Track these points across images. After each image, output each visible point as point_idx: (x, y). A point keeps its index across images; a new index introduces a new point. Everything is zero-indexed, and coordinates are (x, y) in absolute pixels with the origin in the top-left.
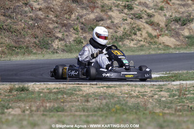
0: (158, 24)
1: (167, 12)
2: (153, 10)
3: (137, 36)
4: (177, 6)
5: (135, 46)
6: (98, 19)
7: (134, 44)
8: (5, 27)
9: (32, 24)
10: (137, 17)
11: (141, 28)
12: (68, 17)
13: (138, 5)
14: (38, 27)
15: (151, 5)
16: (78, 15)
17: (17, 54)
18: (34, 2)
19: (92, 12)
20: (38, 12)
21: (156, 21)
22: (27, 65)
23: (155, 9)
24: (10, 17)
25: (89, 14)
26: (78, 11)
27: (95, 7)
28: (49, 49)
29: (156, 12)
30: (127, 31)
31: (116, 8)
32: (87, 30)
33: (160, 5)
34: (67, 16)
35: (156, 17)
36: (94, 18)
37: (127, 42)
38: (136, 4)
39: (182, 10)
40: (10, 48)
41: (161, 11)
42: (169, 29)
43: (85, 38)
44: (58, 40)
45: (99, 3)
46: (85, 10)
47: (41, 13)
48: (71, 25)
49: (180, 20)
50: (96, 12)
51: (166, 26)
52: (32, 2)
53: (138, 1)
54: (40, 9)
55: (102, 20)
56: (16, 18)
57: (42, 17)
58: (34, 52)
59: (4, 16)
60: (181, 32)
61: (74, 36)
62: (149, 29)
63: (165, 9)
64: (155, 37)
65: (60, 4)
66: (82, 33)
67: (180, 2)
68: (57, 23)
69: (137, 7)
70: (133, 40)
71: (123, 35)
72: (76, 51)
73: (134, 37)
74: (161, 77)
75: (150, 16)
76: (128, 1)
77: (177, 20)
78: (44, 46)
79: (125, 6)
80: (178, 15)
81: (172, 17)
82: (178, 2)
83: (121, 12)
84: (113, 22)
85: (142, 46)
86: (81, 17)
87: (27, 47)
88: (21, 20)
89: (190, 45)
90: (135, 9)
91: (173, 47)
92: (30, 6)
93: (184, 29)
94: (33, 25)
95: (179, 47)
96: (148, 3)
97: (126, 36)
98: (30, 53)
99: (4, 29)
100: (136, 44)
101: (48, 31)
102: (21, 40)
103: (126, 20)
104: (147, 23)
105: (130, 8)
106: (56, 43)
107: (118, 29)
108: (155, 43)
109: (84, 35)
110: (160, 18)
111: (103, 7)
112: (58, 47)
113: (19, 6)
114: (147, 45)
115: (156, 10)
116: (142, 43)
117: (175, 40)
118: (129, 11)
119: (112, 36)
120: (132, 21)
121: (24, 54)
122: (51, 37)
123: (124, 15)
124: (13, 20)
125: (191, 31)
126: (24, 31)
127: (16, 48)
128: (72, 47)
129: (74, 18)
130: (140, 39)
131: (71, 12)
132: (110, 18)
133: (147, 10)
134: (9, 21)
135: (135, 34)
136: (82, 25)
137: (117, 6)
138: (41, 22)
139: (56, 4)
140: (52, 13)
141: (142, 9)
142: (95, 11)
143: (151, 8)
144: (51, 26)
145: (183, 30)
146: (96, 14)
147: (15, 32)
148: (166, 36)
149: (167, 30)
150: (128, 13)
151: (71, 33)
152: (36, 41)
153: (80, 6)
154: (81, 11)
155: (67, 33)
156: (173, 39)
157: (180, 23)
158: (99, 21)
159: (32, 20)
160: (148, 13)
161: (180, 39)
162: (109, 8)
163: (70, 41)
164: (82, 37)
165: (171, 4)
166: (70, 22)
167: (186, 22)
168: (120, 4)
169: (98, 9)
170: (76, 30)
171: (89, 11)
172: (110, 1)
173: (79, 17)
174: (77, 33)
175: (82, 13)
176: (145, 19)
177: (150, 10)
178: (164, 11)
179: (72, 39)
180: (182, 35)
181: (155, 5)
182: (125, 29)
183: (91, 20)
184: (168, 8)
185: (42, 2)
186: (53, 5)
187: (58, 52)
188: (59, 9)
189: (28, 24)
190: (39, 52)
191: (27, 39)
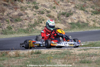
0: (53, 17)
1: (57, 9)
2: (50, 9)
3: (42, 24)
4: (63, 6)
6: (19, 15)
7: (41, 29)
10: (41, 13)
11: (44, 20)
12: (2, 14)
15: (48, 6)
16: (8, 13)
19: (16, 11)
21: (52, 15)
23: (50, 8)
25: (14, 12)
26: (7, 10)
27: (17, 8)
29: (52, 10)
30: (37, 21)
31: (29, 8)
32: (14, 21)
33: (53, 5)
35: (52, 12)
36: (17, 14)
37: (37, 27)
38: (39, 5)
39: (66, 8)
41: (54, 9)
42: (60, 19)
43: (13, 26)
45: (19, 6)
46: (11, 10)
48: (4, 19)
49: (65, 14)
50: (18, 11)
51: (58, 17)
53: (41, 4)
55: (22, 15)
60: (67, 21)
61: (7, 25)
63: (56, 8)
66: (11, 23)
67: (64, 4)
69: (41, 7)
70: (40, 26)
71: (35, 24)
72: (9, 34)
73: (41, 24)
75: (48, 12)
76: (35, 4)
77: (63, 14)
79: (34, 7)
80: (64, 11)
81: (61, 12)
82: (63, 4)
83: (32, 10)
84: (28, 16)
86: (10, 14)
89: (72, 28)
90: (40, 8)
91: (63, 29)
93: (68, 19)
95: (66, 29)
96: (46, 5)
97: (36, 24)
103: (35, 15)
104: (47, 16)
105: (37, 8)
107: (31, 20)
109: (13, 24)
110: (54, 13)
111: (21, 8)
119: (28, 24)
120: (39, 15)
123: (34, 12)
125: (72, 20)
128: (7, 32)
129: (6, 14)
130: (44, 25)
131: (4, 11)
132: (26, 14)
133: (46, 9)
135: (41, 23)
136: (11, 18)
137: (30, 7)
141: (43, 8)
142: (17, 10)
145: (67, 20)
146: (18, 12)
148: (58, 23)
149: (59, 20)
150: (36, 11)
151: (5, 23)
153: (8, 8)
155: (3, 24)
156: (62, 25)
157: (66, 16)
158: (20, 16)
160: (47, 11)
161: (66, 25)
162: (25, 8)
163: (5, 28)
164: (11, 25)
165: (59, 5)
166: (4, 17)
167: (69, 15)
168: (31, 6)
169: (19, 9)
170: (8, 21)
171: (14, 11)
172: (25, 4)
173: (9, 14)
174: (8, 23)
175: (10, 12)
176: (45, 14)
177: (48, 9)
178: (56, 9)
179: (6, 27)
180: (68, 22)
181: (50, 6)
182: (35, 20)
183: (15, 15)
184: (58, 7)
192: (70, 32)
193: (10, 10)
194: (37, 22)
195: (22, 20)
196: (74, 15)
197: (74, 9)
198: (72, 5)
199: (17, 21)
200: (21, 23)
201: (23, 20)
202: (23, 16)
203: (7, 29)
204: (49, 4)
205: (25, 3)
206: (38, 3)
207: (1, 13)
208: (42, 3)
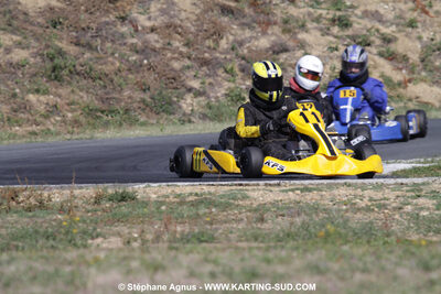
0: (405, 58)
1: (423, 31)
2: (394, 28)
6: (276, 48)
8: (79, 68)
9: (135, 62)
12: (212, 45)
13: (361, 18)
14: (150, 68)
15: (390, 16)
16: (235, 41)
17: (106, 125)
18: (140, 13)
19: (264, 33)
20: (149, 36)
21: (400, 51)
22: (128, 147)
23: (397, 25)
24: (90, 47)
25: (257, 38)
26: (233, 32)
27: (269, 23)
28: (174, 113)
29: (400, 31)
31: (315, 24)
33: (410, 15)
34: (209, 43)
35: (400, 42)
36: (268, 46)
38: (356, 15)
40: (91, 112)
41: (410, 29)
42: (428, 68)
44: (192, 94)
45: (278, 14)
46: (247, 30)
47: (156, 37)
48: (219, 63)
50: (273, 34)
51: (423, 61)
52: (135, 15)
53: (362, 8)
54: (153, 30)
55: (286, 50)
56: (102, 50)
57: (158, 46)
58: (142, 120)
59: (76, 45)
61: (227, 85)
62: (387, 68)
63: (419, 25)
64: (399, 84)
65: (195, 18)
66: (244, 80)
68: (189, 58)
69: (360, 21)
74: (414, 168)
75: (387, 40)
76: (339, 10)
78: (163, 107)
79: (333, 20)
81: (434, 42)
83: (326, 31)
86: (241, 44)
87: (127, 111)
88: (113, 54)
90: (355, 25)
92: (131, 22)
94: (138, 63)
96: (382, 11)
98: (133, 122)
99: (78, 74)
101: (169, 76)
102: (114, 95)
103: (337, 50)
104: (381, 55)
105: (344, 23)
106: (189, 101)
108: (400, 97)
109: (247, 84)
110: (410, 44)
111: (286, 22)
112: (192, 110)
113: (107, 23)
115: (400, 27)
118: (342, 30)
121: (121, 125)
122: (176, 88)
123: (331, 39)
124: (95, 54)
126: (121, 77)
127: (102, 112)
128: (223, 110)
129: (226, 46)
131: (218, 34)
132: (302, 45)
133: (381, 27)
134: (88, 55)
136: (243, 62)
137: (318, 20)
138: (155, 56)
139: (187, 19)
140: (179, 37)
141: (369, 26)
142: (270, 32)
143: (389, 24)
144: (176, 65)
146: (273, 38)
147: (100, 79)
148: (423, 84)
149: (424, 69)
150: (341, 34)
151: (219, 79)
152: (147, 97)
153: (237, 22)
154: (239, 32)
155: (211, 80)
156: (437, 90)
158: (278, 53)
159: (137, 52)
160: (383, 35)
162: (300, 23)
163: (217, 98)
164: (244, 87)
165: (432, 14)
166: (218, 55)
168: (323, 16)
169: (276, 28)
170: (230, 72)
171: (258, 33)
172: (301, 10)
173: (236, 45)
174: (232, 79)
175: (243, 37)
176: (377, 47)
177: (387, 27)
178: (420, 30)
179: (221, 92)
181: (397, 17)
182: (333, 69)
183: (261, 50)
184: (425, 21)
185: (157, 13)
186: (181, 20)
187: (193, 119)
188: (193, 29)
189: (128, 60)
190: (151, 121)
191: (126, 94)
193: (243, 29)
202: (288, 54)
203: (223, 100)
204: (394, 9)
205: (302, 4)
206: (352, 7)
207: (207, 41)
208: (366, 5)
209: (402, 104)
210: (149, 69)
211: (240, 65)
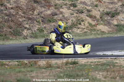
0: (95, 17)
2: (91, 7)
4: (107, 4)
5: (81, 32)
6: (53, 14)
9: (7, 19)
10: (80, 12)
11: (84, 20)
12: (32, 13)
15: (89, 3)
16: (39, 12)
18: (7, 3)
19: (49, 9)
20: (11, 10)
21: (93, 15)
23: (92, 6)
25: (46, 11)
26: (38, 9)
27: (50, 6)
28: (21, 36)
29: (93, 8)
31: (65, 6)
32: (46, 22)
33: (96, 3)
35: (93, 12)
36: (50, 13)
37: (75, 30)
38: (78, 3)
39: (111, 6)
41: (96, 8)
43: (45, 28)
44: (26, 29)
45: (53, 3)
47: (13, 11)
48: (34, 19)
49: (110, 13)
50: (52, 9)
51: (101, 18)
52: (5, 3)
53: (80, 1)
54: (12, 8)
57: (14, 13)
58: (11, 38)
60: (112, 22)
61: (37, 26)
62: (90, 20)
63: (99, 6)
64: (94, 26)
65: (26, 4)
67: (109, 1)
68: (24, 17)
69: (80, 5)
70: (79, 29)
71: (72, 25)
72: (40, 37)
73: (79, 26)
75: (89, 11)
76: (72, 1)
77: (108, 14)
78: (17, 34)
79: (71, 5)
80: (108, 10)
81: (104, 12)
83: (69, 9)
84: (64, 16)
85: (86, 32)
86: (41, 13)
87: (5, 35)
89: (119, 31)
90: (78, 6)
91: (107, 32)
92: (4, 6)
93: (114, 19)
95: (111, 32)
96: (86, 2)
97: (73, 25)
98: (8, 39)
100: (81, 31)
101: (19, 24)
102: (1, 30)
103: (73, 14)
104: (87, 16)
105: (74, 6)
106: (26, 32)
107: (68, 21)
108: (95, 30)
109: (44, 26)
110: (97, 12)
111: (56, 5)
112: (27, 35)
114: (89, 31)
116: (85, 30)
117: (108, 28)
120: (77, 15)
121: (4, 40)
122: (21, 28)
123: (71, 11)
125: (118, 21)
126: (2, 24)
128: (37, 34)
129: (36, 14)
130: (84, 27)
131: (34, 9)
132: (61, 13)
133: (87, 7)
135: (80, 24)
136: (42, 18)
137: (66, 4)
138: (13, 17)
139: (23, 4)
140: (21, 11)
141: (83, 6)
142: (50, 9)
143: (89, 6)
144: (20, 20)
145: (113, 21)
146: (52, 11)
148: (101, 25)
149: (102, 20)
150: (74, 9)
151: (35, 24)
152: (12, 30)
153: (39, 5)
154: (40, 9)
155: (32, 25)
156: (106, 27)
158: (54, 16)
159: (7, 16)
160: (87, 9)
161: (111, 27)
162: (60, 6)
163: (35, 30)
164: (43, 27)
165: (103, 2)
166: (34, 16)
167: (114, 15)
168: (68, 3)
169: (52, 7)
170: (39, 22)
171: (47, 9)
172: (60, 1)
174: (39, 24)
175: (42, 10)
176: (85, 13)
177: (89, 7)
178: (99, 8)
180: (113, 24)
181: (91, 4)
182: (72, 21)
183: (48, 15)
184: (100, 5)
185: (13, 3)
186: (21, 5)
187: (28, 38)
188: (25, 8)
189: (4, 18)
190: (14, 38)
191: (4, 29)
192: (116, 36)
193: (42, 8)
194: (75, 23)
195: (56, 21)
196: (121, 15)
197: (121, 8)
198: (118, 2)
199: (50, 21)
200: (55, 24)
201: (58, 21)
202: (57, 16)
203: (37, 32)
204: (90, 1)
207: (30, 12)
209: (95, 32)
210: (12, 21)
211: (42, 20)
